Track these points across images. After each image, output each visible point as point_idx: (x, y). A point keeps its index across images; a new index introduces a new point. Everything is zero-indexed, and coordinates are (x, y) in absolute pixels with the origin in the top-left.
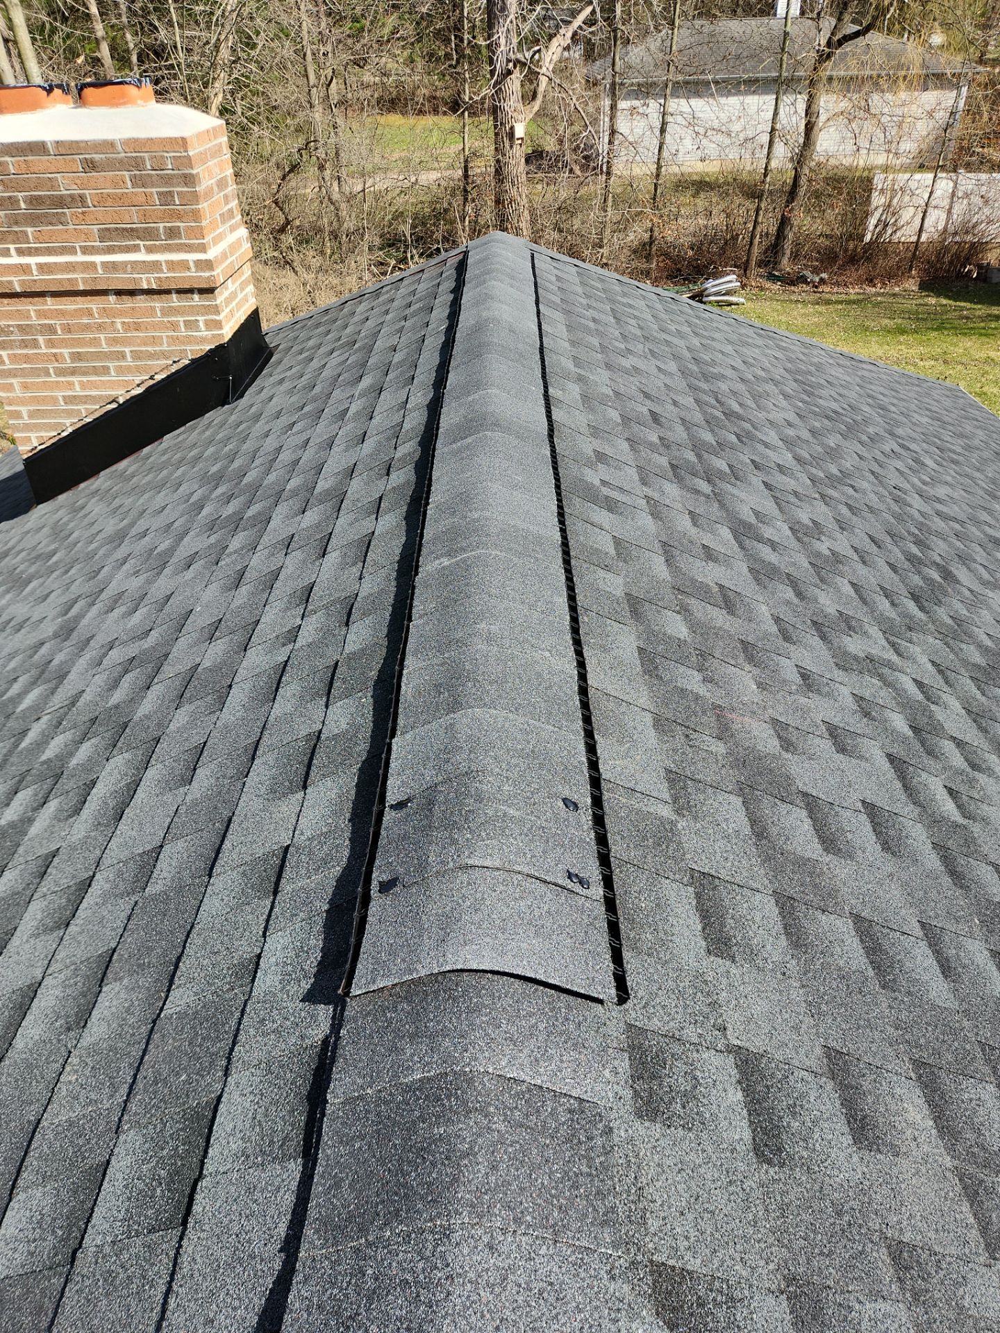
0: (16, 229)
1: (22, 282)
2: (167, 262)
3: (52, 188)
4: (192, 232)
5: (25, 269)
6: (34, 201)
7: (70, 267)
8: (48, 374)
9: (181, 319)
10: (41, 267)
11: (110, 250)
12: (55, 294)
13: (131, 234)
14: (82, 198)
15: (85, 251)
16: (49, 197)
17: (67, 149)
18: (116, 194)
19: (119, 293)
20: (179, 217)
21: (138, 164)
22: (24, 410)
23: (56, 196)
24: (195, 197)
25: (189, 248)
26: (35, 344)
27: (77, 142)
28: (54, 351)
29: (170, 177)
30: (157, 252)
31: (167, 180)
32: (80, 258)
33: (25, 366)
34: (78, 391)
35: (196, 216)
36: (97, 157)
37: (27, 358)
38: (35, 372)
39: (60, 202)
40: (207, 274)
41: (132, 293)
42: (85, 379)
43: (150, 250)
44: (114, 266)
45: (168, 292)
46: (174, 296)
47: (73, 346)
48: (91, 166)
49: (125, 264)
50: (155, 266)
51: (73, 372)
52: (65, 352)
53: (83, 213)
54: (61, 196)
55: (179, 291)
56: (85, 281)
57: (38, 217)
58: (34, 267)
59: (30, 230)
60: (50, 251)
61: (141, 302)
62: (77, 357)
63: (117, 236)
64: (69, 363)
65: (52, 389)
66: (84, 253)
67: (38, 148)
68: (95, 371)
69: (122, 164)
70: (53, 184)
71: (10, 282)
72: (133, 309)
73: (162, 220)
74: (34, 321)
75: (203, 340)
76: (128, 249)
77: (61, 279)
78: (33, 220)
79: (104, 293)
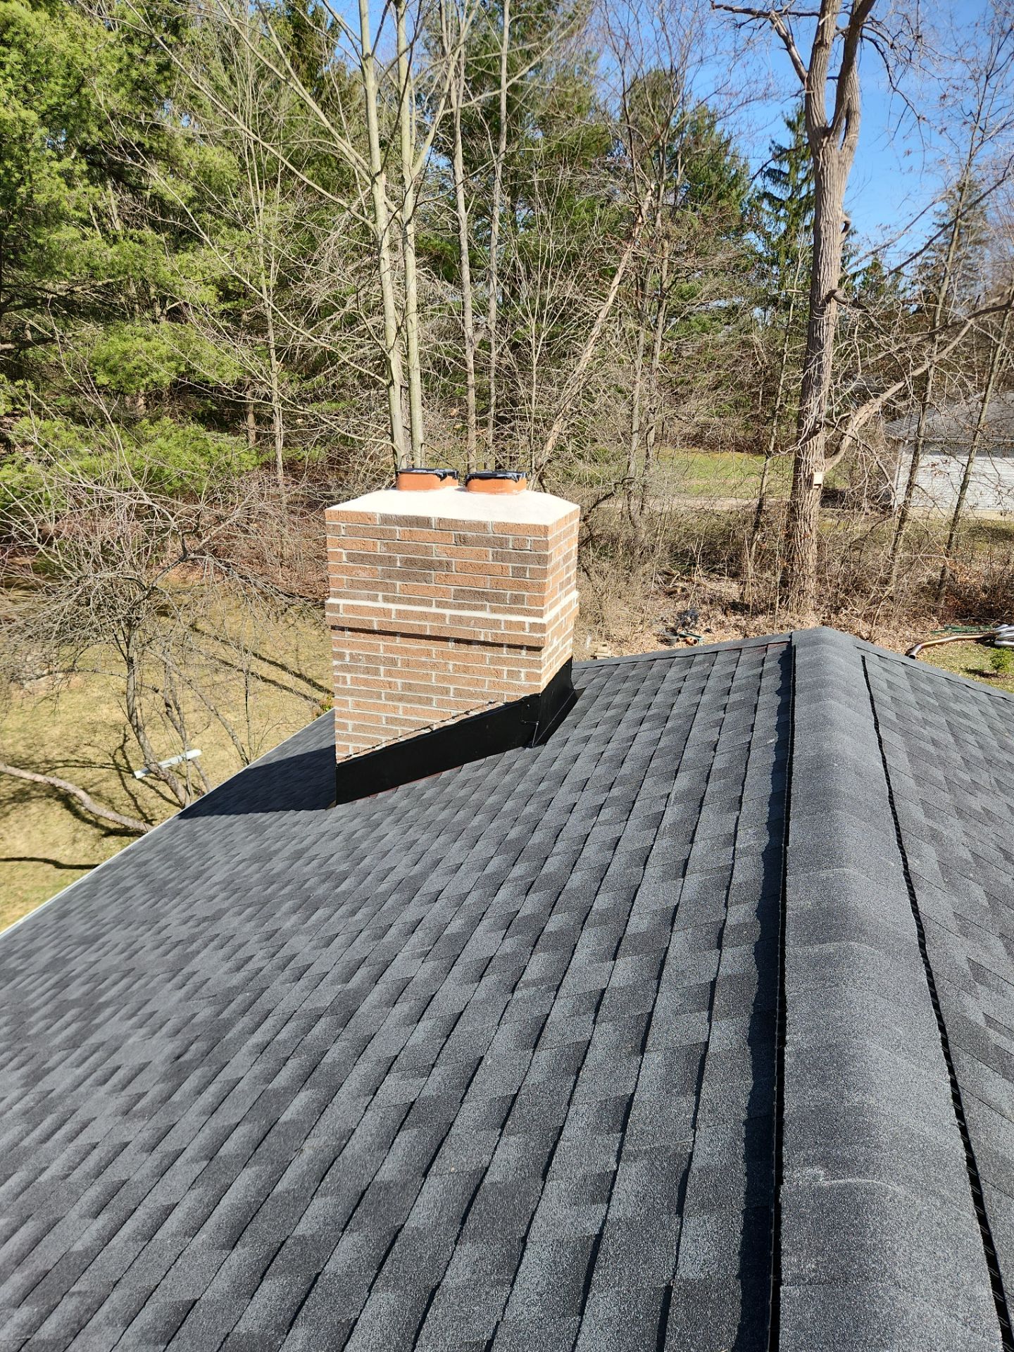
0: (388, 581)
1: (380, 623)
2: (506, 622)
3: (426, 554)
4: (533, 600)
5: (387, 613)
6: (409, 562)
7: (424, 616)
8: (379, 697)
9: (506, 668)
10: (399, 612)
11: (461, 607)
12: (404, 635)
13: (482, 595)
14: (448, 564)
15: (439, 605)
16: (421, 560)
17: (446, 525)
18: (478, 565)
19: (458, 641)
20: (527, 588)
21: (502, 543)
22: (350, 723)
23: (427, 560)
24: (544, 573)
25: (529, 613)
26: (376, 672)
27: (456, 521)
28: (390, 679)
29: (527, 556)
30: (499, 613)
31: (524, 559)
32: (434, 610)
33: (362, 688)
34: (401, 715)
35: (541, 588)
36: (469, 534)
37: (366, 683)
38: (370, 694)
39: (430, 565)
40: (539, 635)
41: (469, 642)
42: (409, 706)
43: (494, 610)
44: (460, 620)
45: (501, 645)
46: (505, 649)
47: (407, 678)
48: (463, 540)
49: (470, 618)
50: (496, 623)
51: (401, 699)
52: (399, 681)
53: (446, 576)
54: (432, 561)
55: (510, 646)
56: (432, 628)
57: (408, 574)
58: (394, 612)
59: (398, 583)
60: (410, 601)
61: (475, 650)
62: (408, 687)
63: (469, 596)
64: (399, 691)
65: (378, 710)
66: (438, 606)
67: (423, 522)
68: (420, 701)
69: (488, 542)
70: (427, 551)
71: (371, 621)
72: (466, 655)
73: (511, 588)
74: (381, 653)
75: (521, 688)
76: (475, 608)
77: (413, 625)
78: (404, 576)
79: (446, 639)
